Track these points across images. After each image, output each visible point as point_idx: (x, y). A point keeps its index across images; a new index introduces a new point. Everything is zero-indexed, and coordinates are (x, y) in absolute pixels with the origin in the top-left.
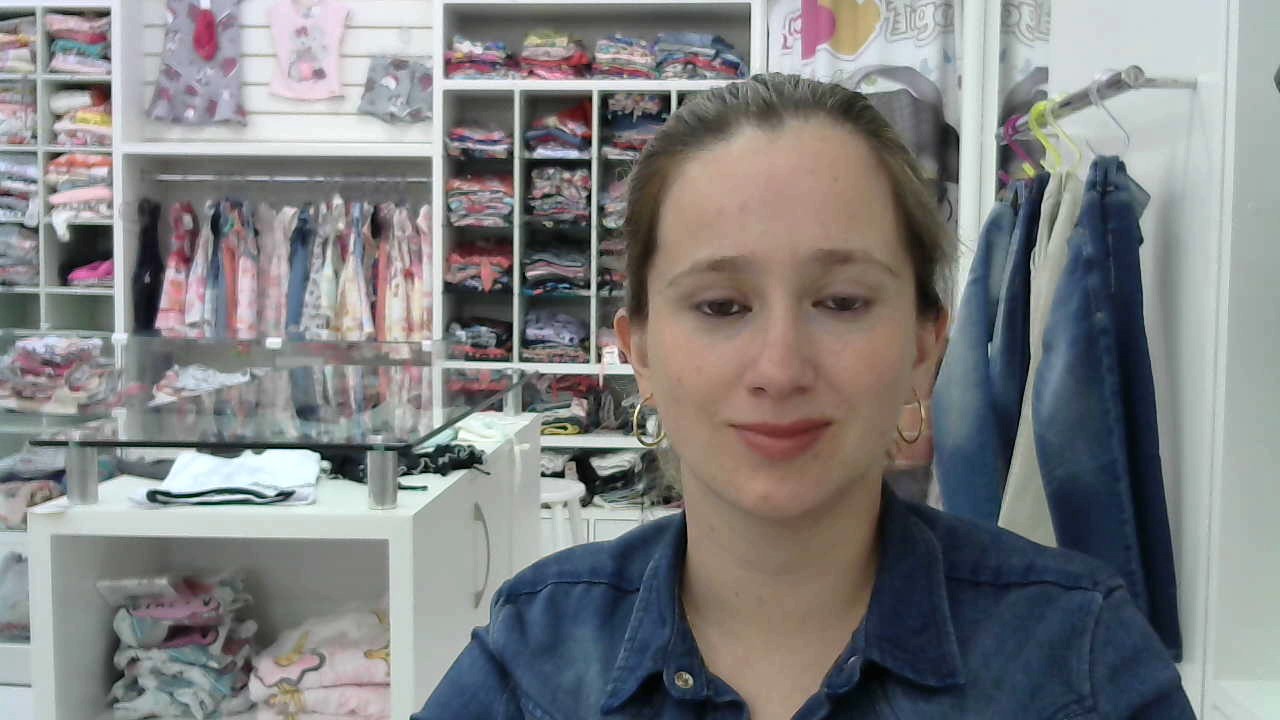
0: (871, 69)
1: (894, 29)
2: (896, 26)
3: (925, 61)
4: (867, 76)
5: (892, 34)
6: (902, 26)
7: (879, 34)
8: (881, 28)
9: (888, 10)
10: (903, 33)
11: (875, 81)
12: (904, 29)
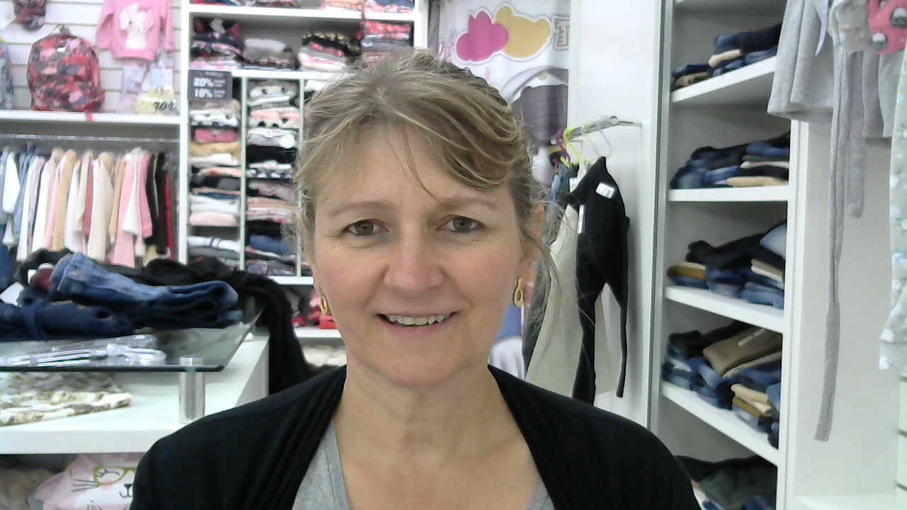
1: (560, 42)
2: (560, 40)
4: (539, 74)
8: (551, 39)
9: (556, 28)
11: (546, 77)
12: (565, 43)
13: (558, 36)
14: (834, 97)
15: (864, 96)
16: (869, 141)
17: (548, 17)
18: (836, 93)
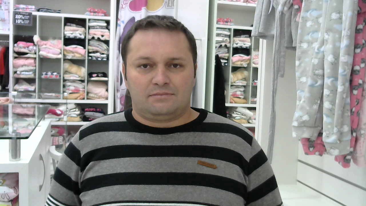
1: (168, 5)
2: (169, 4)
5: (168, 7)
6: (170, 4)
7: (164, 6)
8: (164, 4)
10: (172, 6)
12: (171, 5)
13: (167, 3)
14: (275, 31)
15: (286, 30)
16: (287, 48)
18: (275, 30)
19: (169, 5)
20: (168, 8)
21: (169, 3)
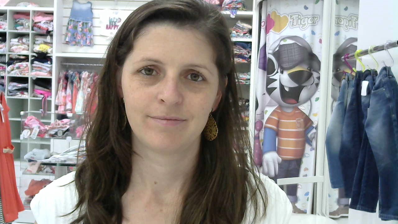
0: (285, 37)
1: (292, 24)
3: (304, 35)
4: (284, 39)
8: (289, 24)
9: (291, 19)
11: (286, 41)
12: (296, 24)
13: (292, 22)
17: (287, 14)
19: (294, 24)
20: (292, 27)
21: (293, 22)
